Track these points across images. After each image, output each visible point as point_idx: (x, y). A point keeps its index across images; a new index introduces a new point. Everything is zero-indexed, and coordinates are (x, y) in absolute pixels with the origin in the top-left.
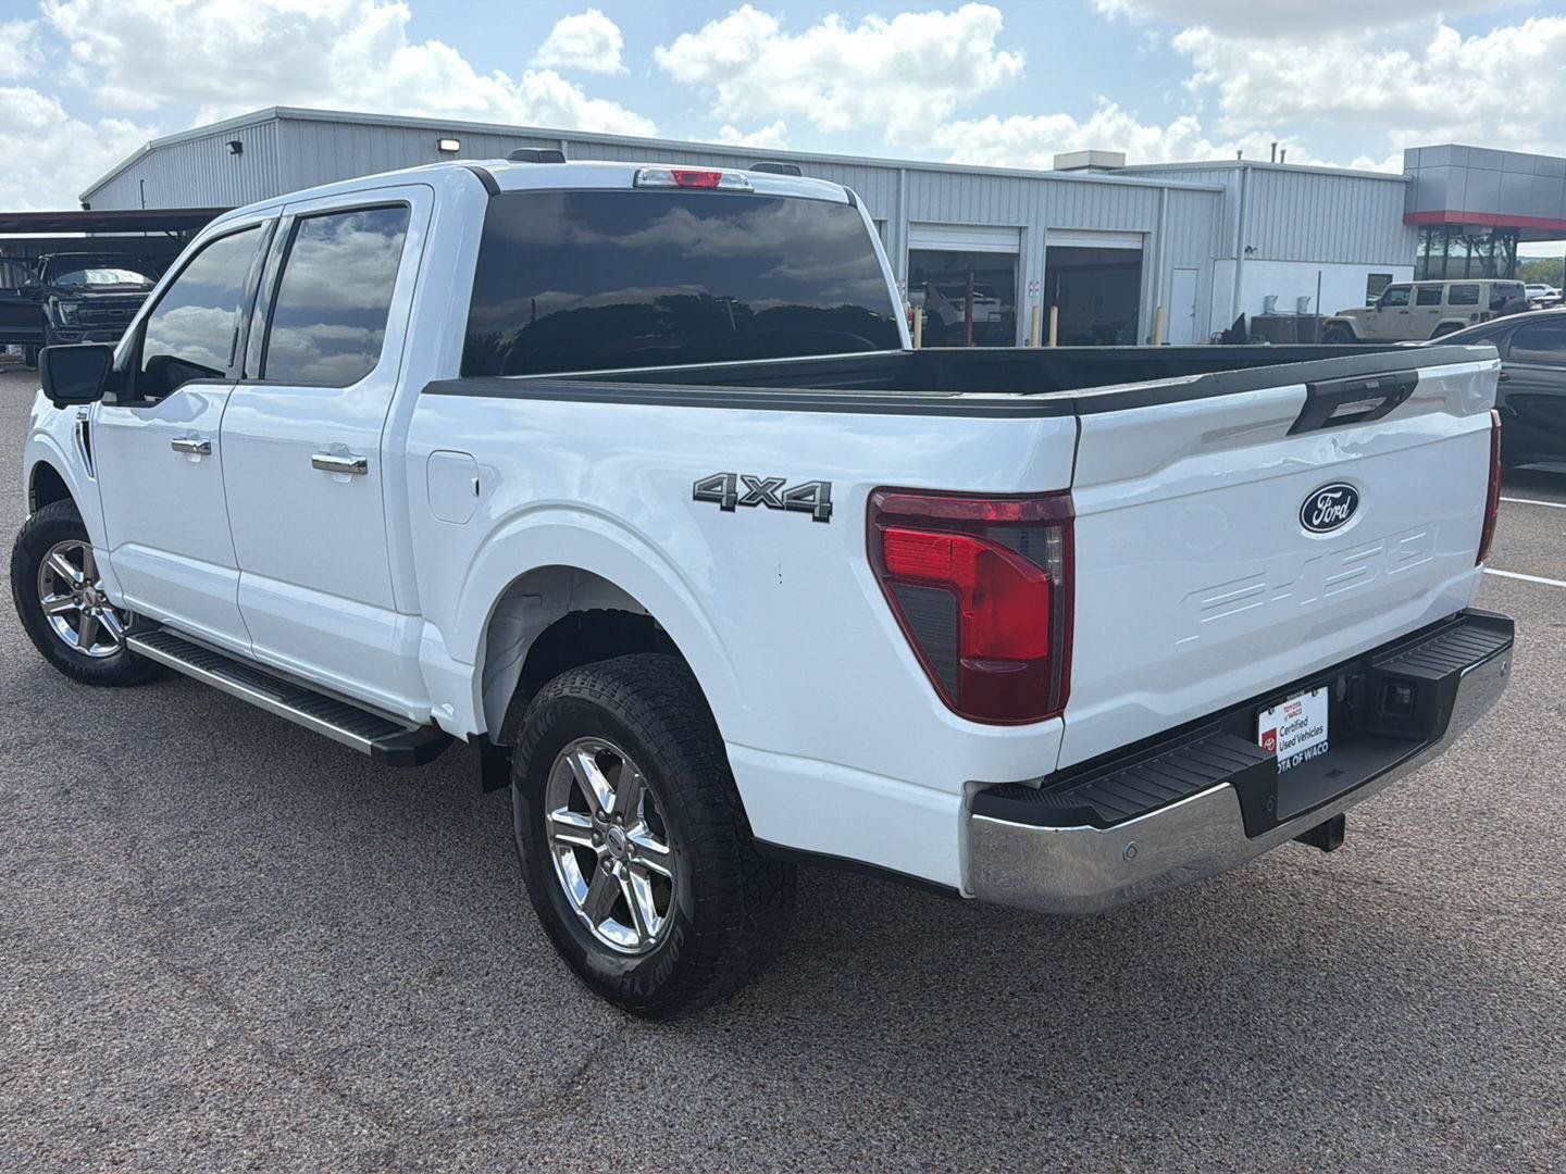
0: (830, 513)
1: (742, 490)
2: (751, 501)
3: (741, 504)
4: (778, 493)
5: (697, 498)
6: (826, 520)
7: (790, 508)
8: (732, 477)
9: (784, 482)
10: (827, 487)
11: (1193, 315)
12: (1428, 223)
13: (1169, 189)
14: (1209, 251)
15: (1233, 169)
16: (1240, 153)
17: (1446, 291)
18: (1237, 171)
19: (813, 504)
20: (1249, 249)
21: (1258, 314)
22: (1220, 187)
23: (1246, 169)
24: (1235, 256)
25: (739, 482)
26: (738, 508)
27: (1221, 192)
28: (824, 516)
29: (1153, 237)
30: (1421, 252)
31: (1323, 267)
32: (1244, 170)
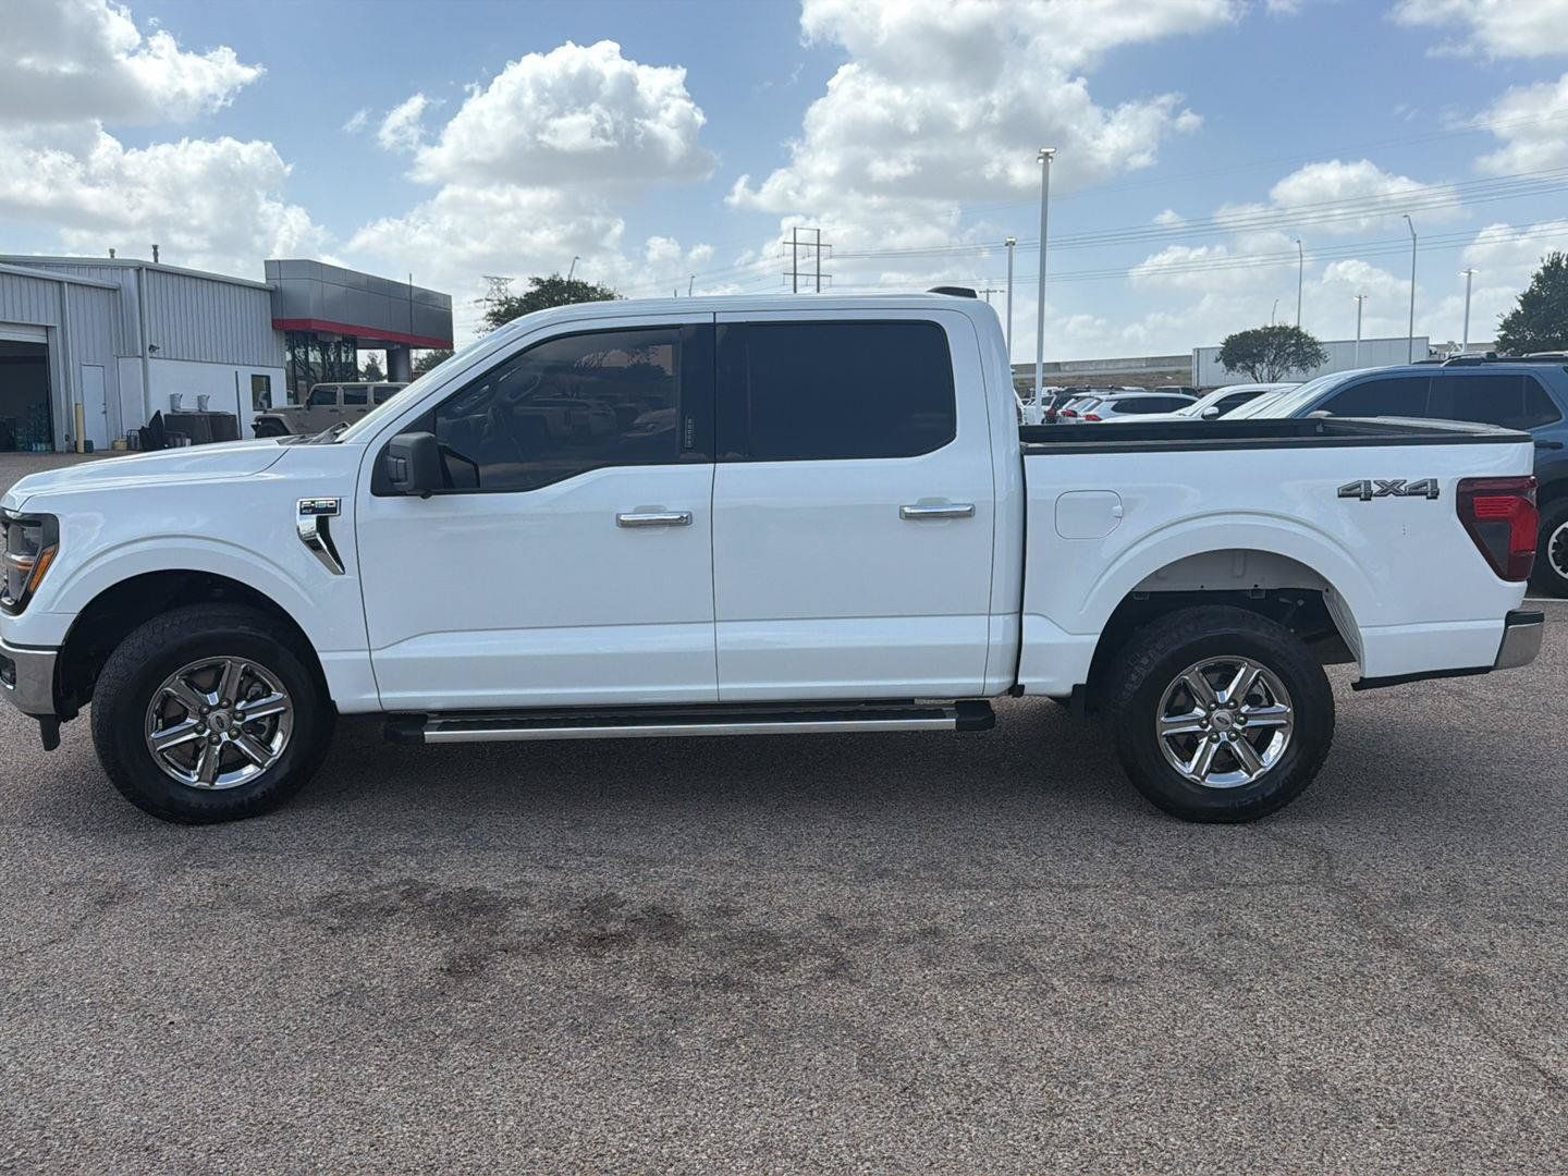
0: (1438, 494)
1: (1375, 488)
2: (1383, 493)
3: (1375, 495)
4: (1402, 488)
5: (1340, 496)
6: (1435, 498)
7: (1410, 494)
8: (1368, 483)
9: (1405, 481)
10: (1434, 482)
11: (105, 412)
12: (295, 331)
13: (69, 283)
14: (111, 349)
15: (127, 268)
16: (112, 252)
17: (340, 393)
18: (132, 271)
19: (1428, 490)
20: (152, 348)
21: (169, 412)
22: (115, 286)
23: (141, 268)
24: (140, 353)
25: (1373, 484)
26: (1373, 498)
27: (115, 290)
28: (1435, 495)
29: (59, 329)
30: (289, 357)
31: (236, 368)
32: (139, 270)
